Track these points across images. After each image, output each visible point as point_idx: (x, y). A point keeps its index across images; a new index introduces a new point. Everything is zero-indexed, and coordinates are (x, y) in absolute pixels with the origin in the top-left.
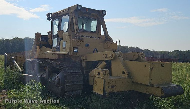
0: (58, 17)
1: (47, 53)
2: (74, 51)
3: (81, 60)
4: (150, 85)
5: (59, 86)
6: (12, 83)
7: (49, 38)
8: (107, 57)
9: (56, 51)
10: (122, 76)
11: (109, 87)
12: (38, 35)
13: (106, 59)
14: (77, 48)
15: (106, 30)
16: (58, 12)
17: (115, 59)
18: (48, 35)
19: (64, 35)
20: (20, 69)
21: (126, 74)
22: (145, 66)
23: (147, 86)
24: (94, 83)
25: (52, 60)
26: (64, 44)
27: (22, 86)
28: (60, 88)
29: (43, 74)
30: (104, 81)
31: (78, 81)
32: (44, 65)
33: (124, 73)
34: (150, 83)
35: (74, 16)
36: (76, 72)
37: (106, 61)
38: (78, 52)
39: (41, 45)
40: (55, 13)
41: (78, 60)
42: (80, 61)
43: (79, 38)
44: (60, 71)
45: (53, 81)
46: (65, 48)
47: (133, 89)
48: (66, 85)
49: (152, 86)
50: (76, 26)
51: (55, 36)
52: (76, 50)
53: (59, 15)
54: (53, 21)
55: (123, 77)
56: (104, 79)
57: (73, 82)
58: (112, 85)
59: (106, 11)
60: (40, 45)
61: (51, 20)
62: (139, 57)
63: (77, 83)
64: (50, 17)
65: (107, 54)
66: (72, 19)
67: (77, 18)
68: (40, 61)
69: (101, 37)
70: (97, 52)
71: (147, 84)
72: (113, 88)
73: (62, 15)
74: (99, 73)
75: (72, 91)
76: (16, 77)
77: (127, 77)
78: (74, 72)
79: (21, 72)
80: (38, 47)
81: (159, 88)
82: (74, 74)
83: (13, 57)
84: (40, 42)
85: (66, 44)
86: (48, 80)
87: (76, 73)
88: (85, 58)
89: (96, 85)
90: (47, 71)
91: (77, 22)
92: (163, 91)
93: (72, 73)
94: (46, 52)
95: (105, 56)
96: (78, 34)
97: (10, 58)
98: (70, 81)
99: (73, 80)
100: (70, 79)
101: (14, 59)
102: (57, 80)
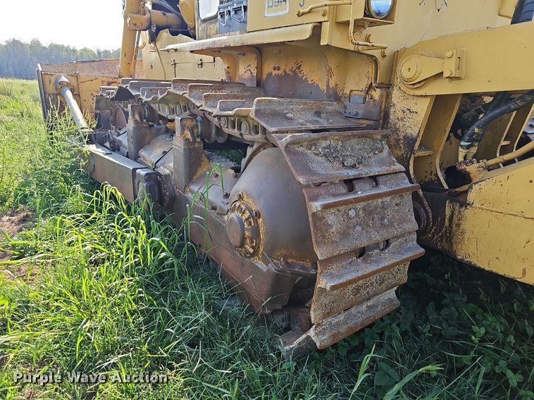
1: (176, 49)
5: (253, 255)
9: (221, 32)
36: (374, 171)
39: (155, 31)
41: (355, 84)
60: (149, 29)
68: (144, 93)
78: (364, 171)
82: (367, 188)
83: (62, 80)
84: (147, 16)
86: (190, 197)
90: (178, 143)
97: (53, 81)
98: (345, 247)
99: (364, 242)
100: (344, 235)
101: (68, 85)
102: (240, 220)
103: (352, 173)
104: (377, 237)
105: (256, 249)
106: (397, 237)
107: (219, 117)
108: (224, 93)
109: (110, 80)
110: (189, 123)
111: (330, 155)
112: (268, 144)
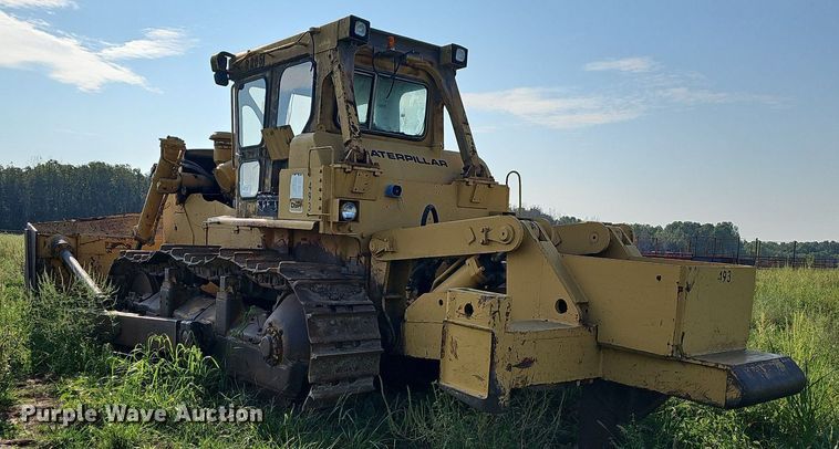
0: (264, 69)
1: (219, 223)
2: (340, 214)
3: (368, 255)
4: (678, 358)
5: (278, 361)
6: (68, 349)
7: (215, 160)
8: (487, 242)
9: (259, 215)
10: (555, 321)
11: (509, 368)
12: (171, 146)
13: (486, 250)
14: (356, 204)
15: (465, 130)
16: (264, 48)
17: (522, 248)
18: (213, 148)
19: (297, 145)
20: (97, 290)
21: (573, 310)
22: (659, 278)
23: (665, 359)
24: (442, 351)
25: (241, 253)
26: (295, 185)
27: (117, 363)
28: (284, 367)
29: (203, 310)
30: (494, 341)
31: (358, 342)
32: (207, 275)
33: (562, 307)
34: (678, 347)
35: (339, 67)
36: (351, 302)
37: (483, 259)
38: (356, 219)
39: (184, 192)
40: (250, 54)
41: (352, 253)
42: (363, 259)
43: (362, 161)
44: (279, 298)
45: (251, 340)
46: (299, 203)
47: (600, 375)
48: (314, 356)
49: (684, 359)
50: (347, 108)
51: (249, 154)
52: (349, 213)
53: (268, 61)
54: (239, 87)
55: (560, 325)
56: (493, 334)
57: (340, 345)
58: (521, 359)
59: (466, 51)
60: (178, 191)
61: (231, 83)
62: (613, 241)
63: (358, 351)
64: (227, 72)
65: (488, 230)
66: (329, 81)
67: (349, 76)
68: (188, 259)
69: (443, 160)
70: (436, 221)
71: (665, 351)
72: (525, 371)
73: (280, 63)
74: (469, 310)
75: (335, 382)
76: (82, 324)
77: (577, 325)
78: (343, 302)
79: (105, 303)
80: (172, 198)
81: (716, 367)
82: (345, 311)
83: (62, 242)
84: (179, 179)
85: (308, 187)
86: (230, 338)
87: (351, 306)
88: (386, 247)
89: (453, 357)
90: (222, 297)
91: (353, 91)
92: (736, 383)
93: (333, 307)
94: (213, 220)
95: (482, 237)
96: (355, 143)
97: (49, 243)
98: (328, 339)
99: (340, 338)
100: (328, 333)
101: (68, 247)
102: (270, 339)
103: (334, 302)
104: (355, 337)
105: (280, 355)
106: (366, 340)
107: (257, 274)
108: (261, 258)
109: (116, 241)
110: (231, 281)
111: (322, 293)
112: (290, 291)
